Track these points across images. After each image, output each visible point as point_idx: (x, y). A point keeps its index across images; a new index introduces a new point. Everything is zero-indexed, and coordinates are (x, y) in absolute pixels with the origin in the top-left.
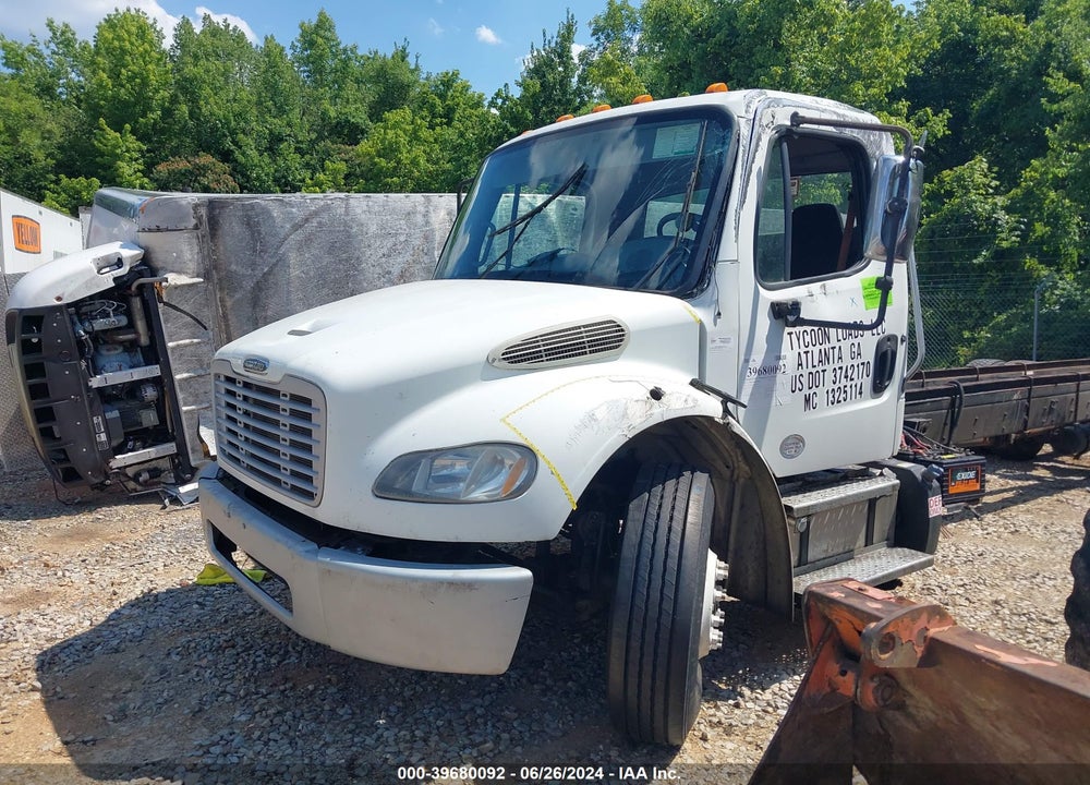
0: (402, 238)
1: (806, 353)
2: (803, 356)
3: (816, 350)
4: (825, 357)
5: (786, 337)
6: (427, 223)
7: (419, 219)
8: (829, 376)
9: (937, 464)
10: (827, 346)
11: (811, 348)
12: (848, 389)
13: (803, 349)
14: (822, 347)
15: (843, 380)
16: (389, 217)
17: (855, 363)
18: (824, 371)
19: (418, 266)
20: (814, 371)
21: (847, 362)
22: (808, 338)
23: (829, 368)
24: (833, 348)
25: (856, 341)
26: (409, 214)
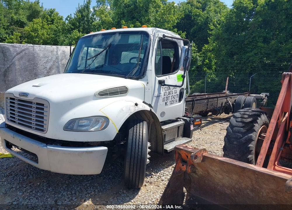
0: (50, 58)
1: (166, 92)
2: (165, 93)
3: (168, 91)
4: (169, 93)
5: (162, 88)
6: (57, 54)
7: (55, 53)
8: (170, 98)
9: (192, 118)
10: (170, 91)
11: (167, 91)
12: (174, 101)
13: (165, 91)
14: (169, 91)
15: (173, 99)
16: (46, 52)
17: (176, 94)
18: (169, 96)
19: (55, 66)
20: (167, 96)
21: (174, 94)
22: (166, 89)
23: (170, 96)
24: (171, 91)
25: (176, 89)
26: (52, 51)
